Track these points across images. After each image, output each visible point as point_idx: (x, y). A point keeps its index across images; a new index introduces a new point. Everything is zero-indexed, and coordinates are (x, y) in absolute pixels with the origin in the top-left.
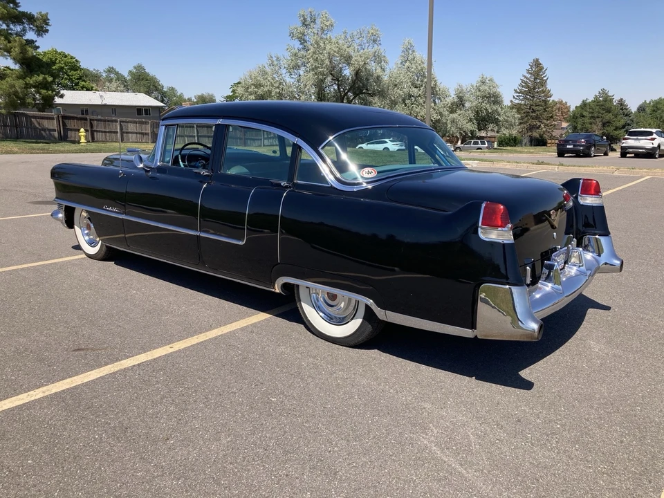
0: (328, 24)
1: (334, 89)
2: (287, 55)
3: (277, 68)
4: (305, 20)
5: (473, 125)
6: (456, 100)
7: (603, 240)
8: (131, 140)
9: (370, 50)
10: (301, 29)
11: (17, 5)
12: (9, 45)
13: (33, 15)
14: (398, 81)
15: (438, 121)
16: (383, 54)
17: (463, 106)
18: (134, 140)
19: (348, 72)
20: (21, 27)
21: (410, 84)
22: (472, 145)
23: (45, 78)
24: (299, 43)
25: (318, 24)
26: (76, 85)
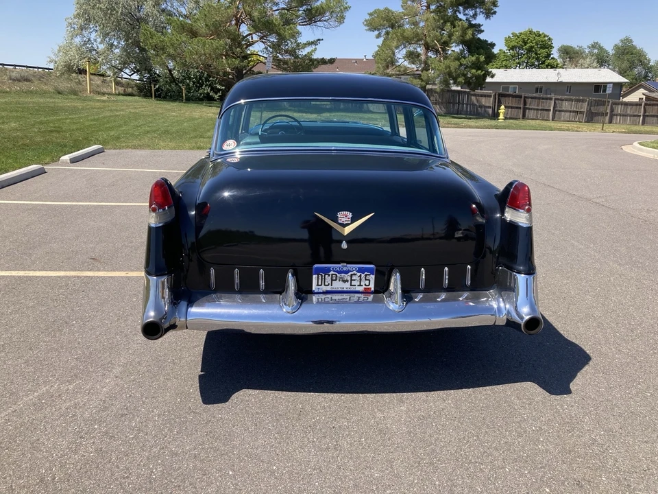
7: (521, 278)
8: (562, 119)
12: (453, 30)
18: (566, 119)
20: (474, 11)
23: (478, 59)
26: (542, 64)
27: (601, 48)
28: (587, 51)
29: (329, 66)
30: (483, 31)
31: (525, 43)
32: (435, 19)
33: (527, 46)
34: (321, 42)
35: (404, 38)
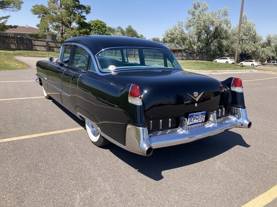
0: (205, 7)
1: (205, 36)
2: (186, 21)
3: (181, 26)
4: (195, 6)
5: (274, 54)
6: (266, 42)
7: (241, 110)
9: (223, 19)
10: (193, 10)
11: (79, 2)
12: (75, 17)
13: (85, 6)
14: (235, 32)
15: (255, 51)
16: (229, 20)
17: (270, 45)
19: (212, 29)
20: (81, 11)
21: (242, 34)
22: (272, 63)
23: (86, 30)
24: (192, 16)
25: (201, 8)
26: (104, 33)
27: (121, 29)
28: (117, 29)
29: (14, 29)
30: (86, 19)
31: (97, 25)
32: (66, 12)
33: (97, 26)
34: (10, 17)
35: (53, 19)
